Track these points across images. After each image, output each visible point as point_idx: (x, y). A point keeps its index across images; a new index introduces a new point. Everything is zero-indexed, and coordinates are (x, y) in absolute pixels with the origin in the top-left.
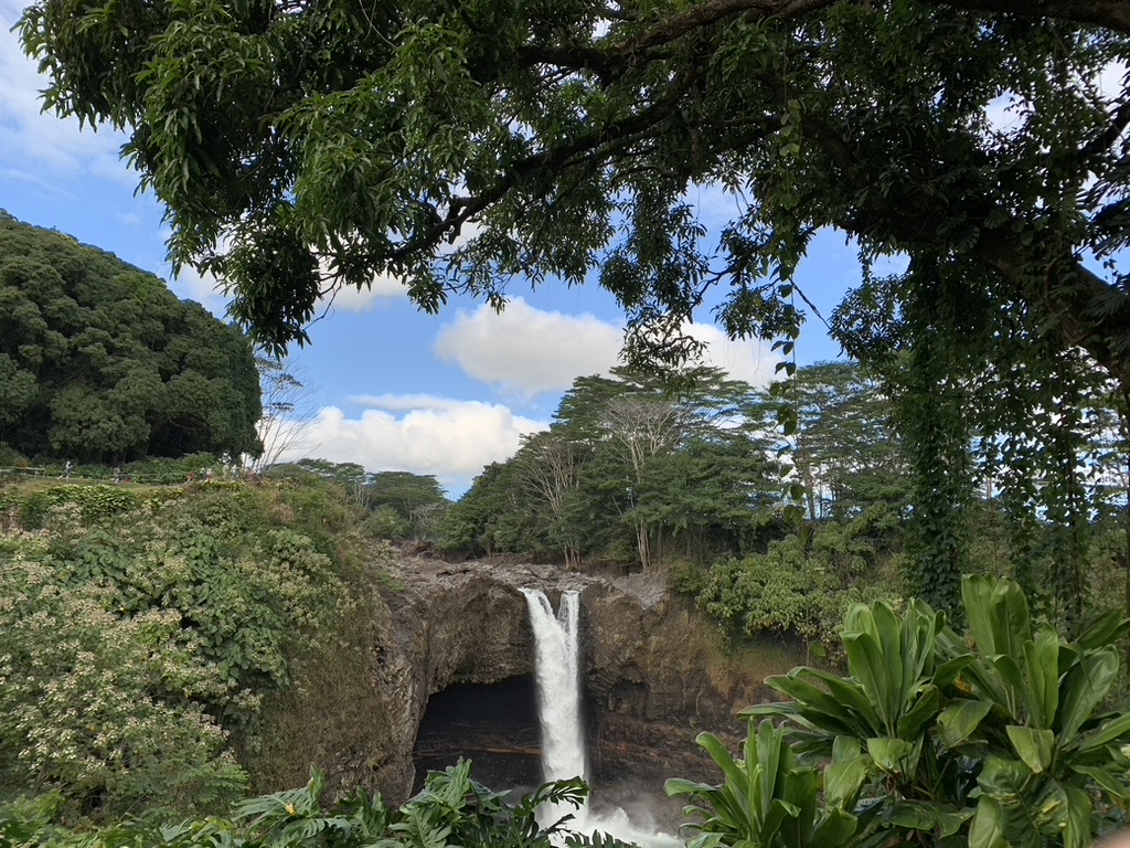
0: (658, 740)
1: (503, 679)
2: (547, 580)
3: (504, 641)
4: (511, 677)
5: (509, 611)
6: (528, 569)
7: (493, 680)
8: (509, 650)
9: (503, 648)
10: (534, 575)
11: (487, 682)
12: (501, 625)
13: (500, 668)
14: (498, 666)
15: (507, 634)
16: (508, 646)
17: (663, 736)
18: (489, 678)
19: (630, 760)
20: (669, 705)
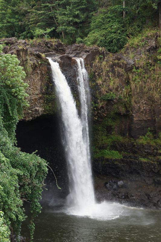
1: (37, 117)
3: (37, 92)
4: (43, 116)
5: (39, 72)
7: (31, 118)
8: (40, 98)
9: (37, 97)
11: (27, 119)
12: (34, 82)
13: (36, 110)
14: (34, 109)
15: (39, 88)
16: (40, 95)
17: (142, 147)
18: (28, 117)
19: (121, 163)
20: (145, 128)
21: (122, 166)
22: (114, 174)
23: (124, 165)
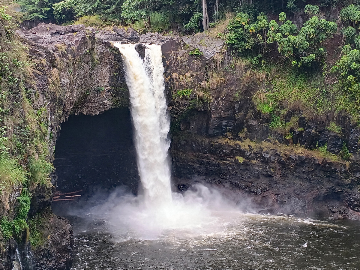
0: (217, 149)
1: (105, 112)
3: (105, 84)
5: (108, 62)
6: (115, 31)
7: (98, 113)
8: (109, 91)
9: (105, 89)
10: (119, 35)
11: (94, 114)
12: (102, 72)
13: (104, 104)
14: (102, 102)
15: (107, 79)
16: (109, 87)
17: (220, 146)
18: (95, 111)
19: (197, 164)
20: (224, 126)
21: (198, 167)
23: (200, 166)
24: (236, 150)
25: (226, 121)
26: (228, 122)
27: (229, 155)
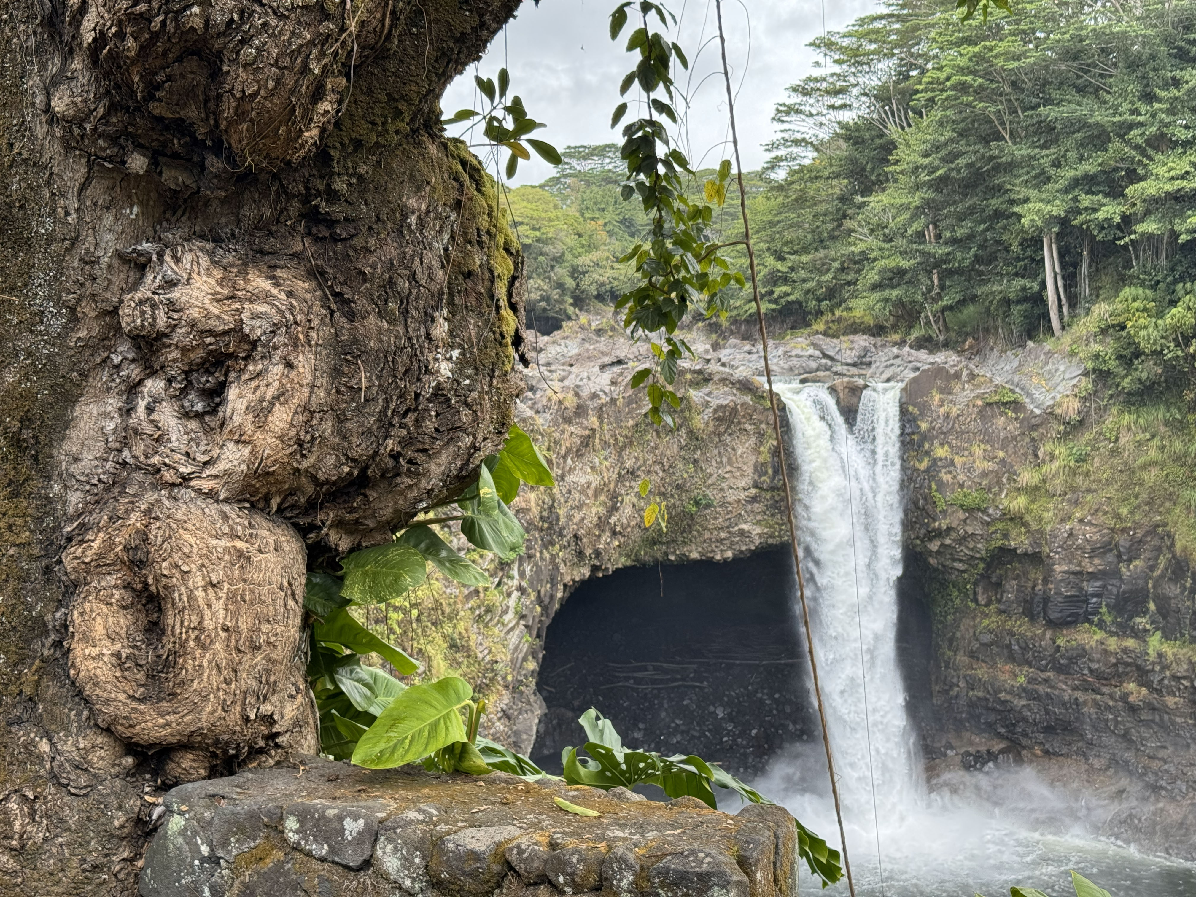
0: (1072, 660)
1: (750, 550)
2: (854, 365)
3: (742, 483)
5: (748, 427)
6: (815, 346)
7: (729, 554)
8: (754, 499)
9: (743, 495)
10: (825, 356)
11: (718, 557)
12: (735, 454)
13: (742, 532)
14: (736, 528)
15: (749, 470)
16: (753, 491)
17: (1083, 652)
18: (722, 551)
19: (1020, 698)
20: (1094, 595)
21: (1023, 706)
22: (1002, 730)
23: (1029, 705)
24: (1127, 664)
25: (1098, 584)
26: (1104, 587)
27: (1106, 679)
